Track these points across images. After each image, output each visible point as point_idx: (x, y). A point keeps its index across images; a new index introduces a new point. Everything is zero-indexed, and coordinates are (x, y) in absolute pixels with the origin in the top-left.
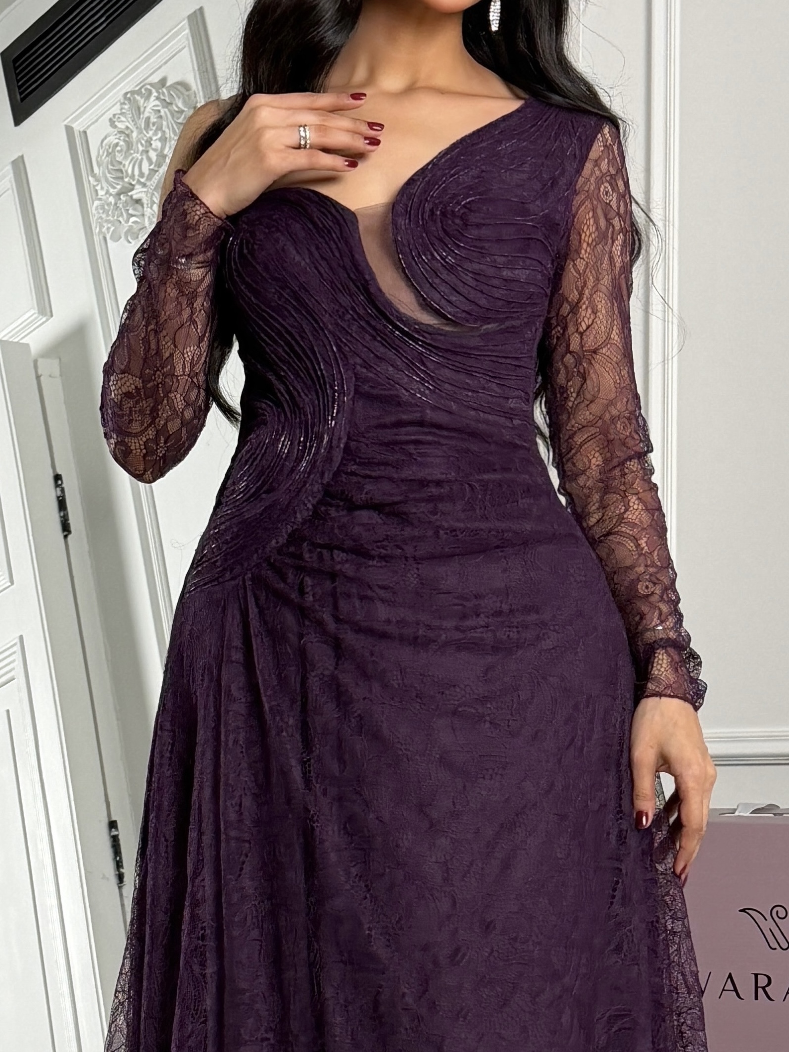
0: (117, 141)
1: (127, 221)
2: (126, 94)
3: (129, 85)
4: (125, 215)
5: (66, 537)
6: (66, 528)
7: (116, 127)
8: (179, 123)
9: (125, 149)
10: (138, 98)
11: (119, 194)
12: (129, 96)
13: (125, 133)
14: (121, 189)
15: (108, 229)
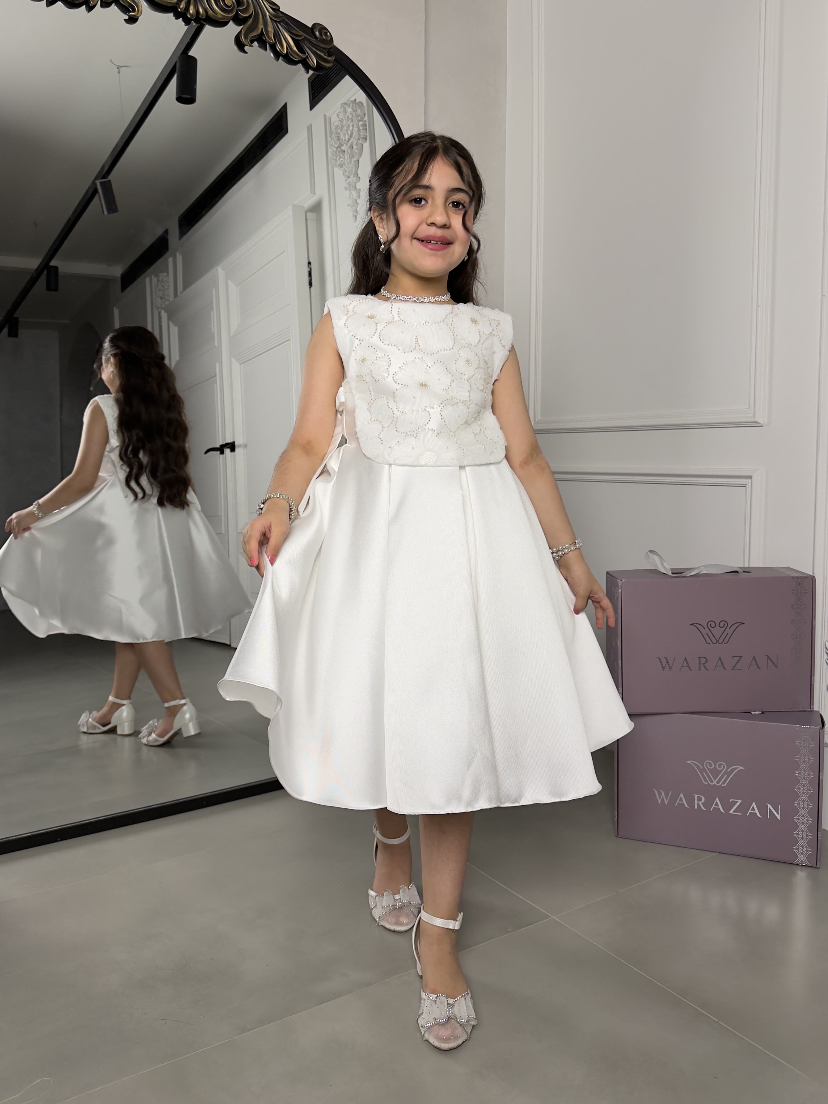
0: (338, 124)
1: (339, 160)
2: (342, 104)
3: (343, 100)
4: (339, 156)
5: (310, 288)
6: (311, 284)
7: (338, 117)
8: (359, 120)
9: (340, 126)
10: (346, 106)
11: (337, 148)
12: (343, 105)
13: (341, 121)
14: (339, 145)
15: (333, 162)
